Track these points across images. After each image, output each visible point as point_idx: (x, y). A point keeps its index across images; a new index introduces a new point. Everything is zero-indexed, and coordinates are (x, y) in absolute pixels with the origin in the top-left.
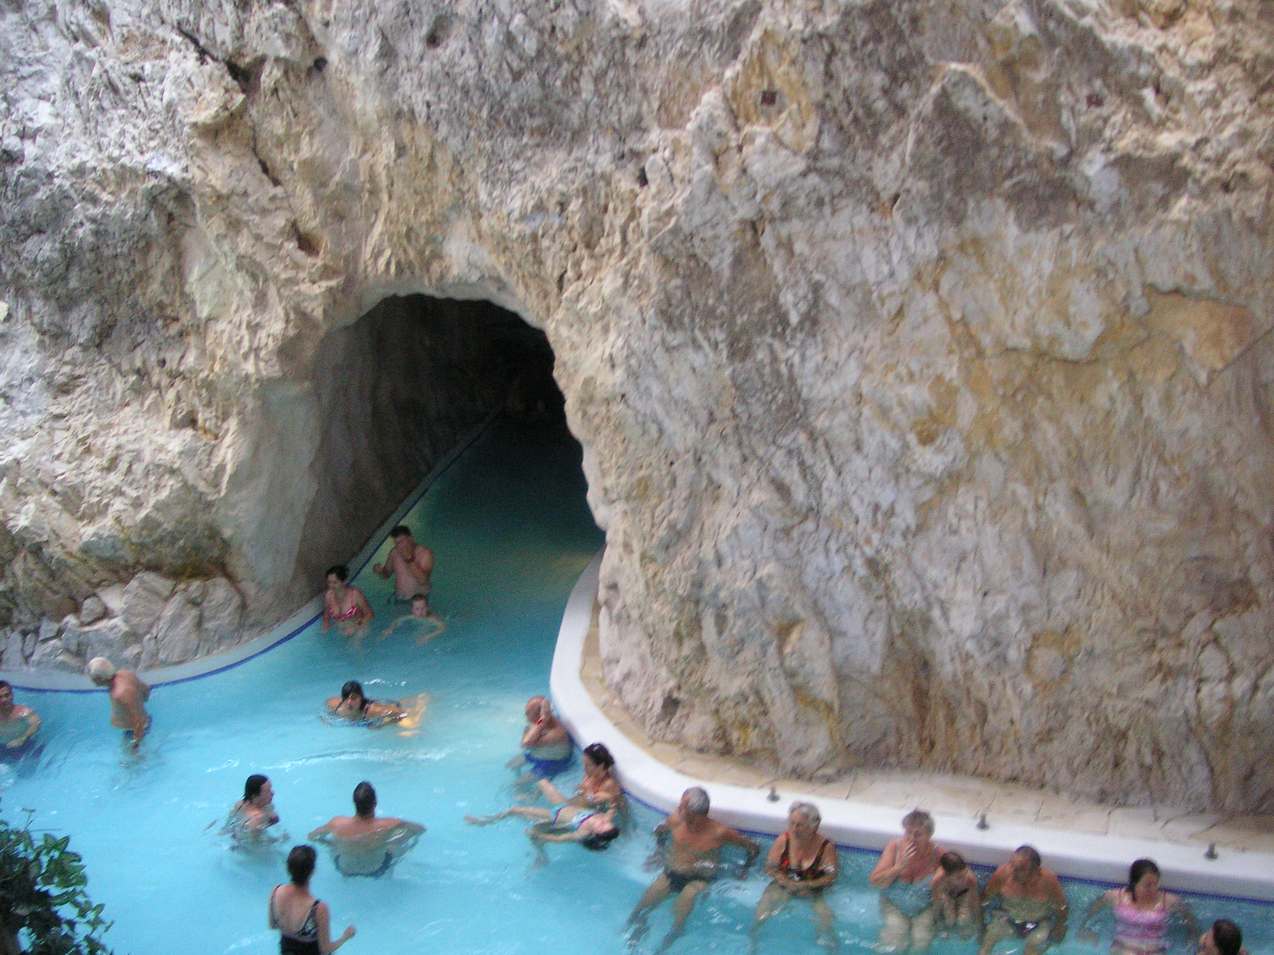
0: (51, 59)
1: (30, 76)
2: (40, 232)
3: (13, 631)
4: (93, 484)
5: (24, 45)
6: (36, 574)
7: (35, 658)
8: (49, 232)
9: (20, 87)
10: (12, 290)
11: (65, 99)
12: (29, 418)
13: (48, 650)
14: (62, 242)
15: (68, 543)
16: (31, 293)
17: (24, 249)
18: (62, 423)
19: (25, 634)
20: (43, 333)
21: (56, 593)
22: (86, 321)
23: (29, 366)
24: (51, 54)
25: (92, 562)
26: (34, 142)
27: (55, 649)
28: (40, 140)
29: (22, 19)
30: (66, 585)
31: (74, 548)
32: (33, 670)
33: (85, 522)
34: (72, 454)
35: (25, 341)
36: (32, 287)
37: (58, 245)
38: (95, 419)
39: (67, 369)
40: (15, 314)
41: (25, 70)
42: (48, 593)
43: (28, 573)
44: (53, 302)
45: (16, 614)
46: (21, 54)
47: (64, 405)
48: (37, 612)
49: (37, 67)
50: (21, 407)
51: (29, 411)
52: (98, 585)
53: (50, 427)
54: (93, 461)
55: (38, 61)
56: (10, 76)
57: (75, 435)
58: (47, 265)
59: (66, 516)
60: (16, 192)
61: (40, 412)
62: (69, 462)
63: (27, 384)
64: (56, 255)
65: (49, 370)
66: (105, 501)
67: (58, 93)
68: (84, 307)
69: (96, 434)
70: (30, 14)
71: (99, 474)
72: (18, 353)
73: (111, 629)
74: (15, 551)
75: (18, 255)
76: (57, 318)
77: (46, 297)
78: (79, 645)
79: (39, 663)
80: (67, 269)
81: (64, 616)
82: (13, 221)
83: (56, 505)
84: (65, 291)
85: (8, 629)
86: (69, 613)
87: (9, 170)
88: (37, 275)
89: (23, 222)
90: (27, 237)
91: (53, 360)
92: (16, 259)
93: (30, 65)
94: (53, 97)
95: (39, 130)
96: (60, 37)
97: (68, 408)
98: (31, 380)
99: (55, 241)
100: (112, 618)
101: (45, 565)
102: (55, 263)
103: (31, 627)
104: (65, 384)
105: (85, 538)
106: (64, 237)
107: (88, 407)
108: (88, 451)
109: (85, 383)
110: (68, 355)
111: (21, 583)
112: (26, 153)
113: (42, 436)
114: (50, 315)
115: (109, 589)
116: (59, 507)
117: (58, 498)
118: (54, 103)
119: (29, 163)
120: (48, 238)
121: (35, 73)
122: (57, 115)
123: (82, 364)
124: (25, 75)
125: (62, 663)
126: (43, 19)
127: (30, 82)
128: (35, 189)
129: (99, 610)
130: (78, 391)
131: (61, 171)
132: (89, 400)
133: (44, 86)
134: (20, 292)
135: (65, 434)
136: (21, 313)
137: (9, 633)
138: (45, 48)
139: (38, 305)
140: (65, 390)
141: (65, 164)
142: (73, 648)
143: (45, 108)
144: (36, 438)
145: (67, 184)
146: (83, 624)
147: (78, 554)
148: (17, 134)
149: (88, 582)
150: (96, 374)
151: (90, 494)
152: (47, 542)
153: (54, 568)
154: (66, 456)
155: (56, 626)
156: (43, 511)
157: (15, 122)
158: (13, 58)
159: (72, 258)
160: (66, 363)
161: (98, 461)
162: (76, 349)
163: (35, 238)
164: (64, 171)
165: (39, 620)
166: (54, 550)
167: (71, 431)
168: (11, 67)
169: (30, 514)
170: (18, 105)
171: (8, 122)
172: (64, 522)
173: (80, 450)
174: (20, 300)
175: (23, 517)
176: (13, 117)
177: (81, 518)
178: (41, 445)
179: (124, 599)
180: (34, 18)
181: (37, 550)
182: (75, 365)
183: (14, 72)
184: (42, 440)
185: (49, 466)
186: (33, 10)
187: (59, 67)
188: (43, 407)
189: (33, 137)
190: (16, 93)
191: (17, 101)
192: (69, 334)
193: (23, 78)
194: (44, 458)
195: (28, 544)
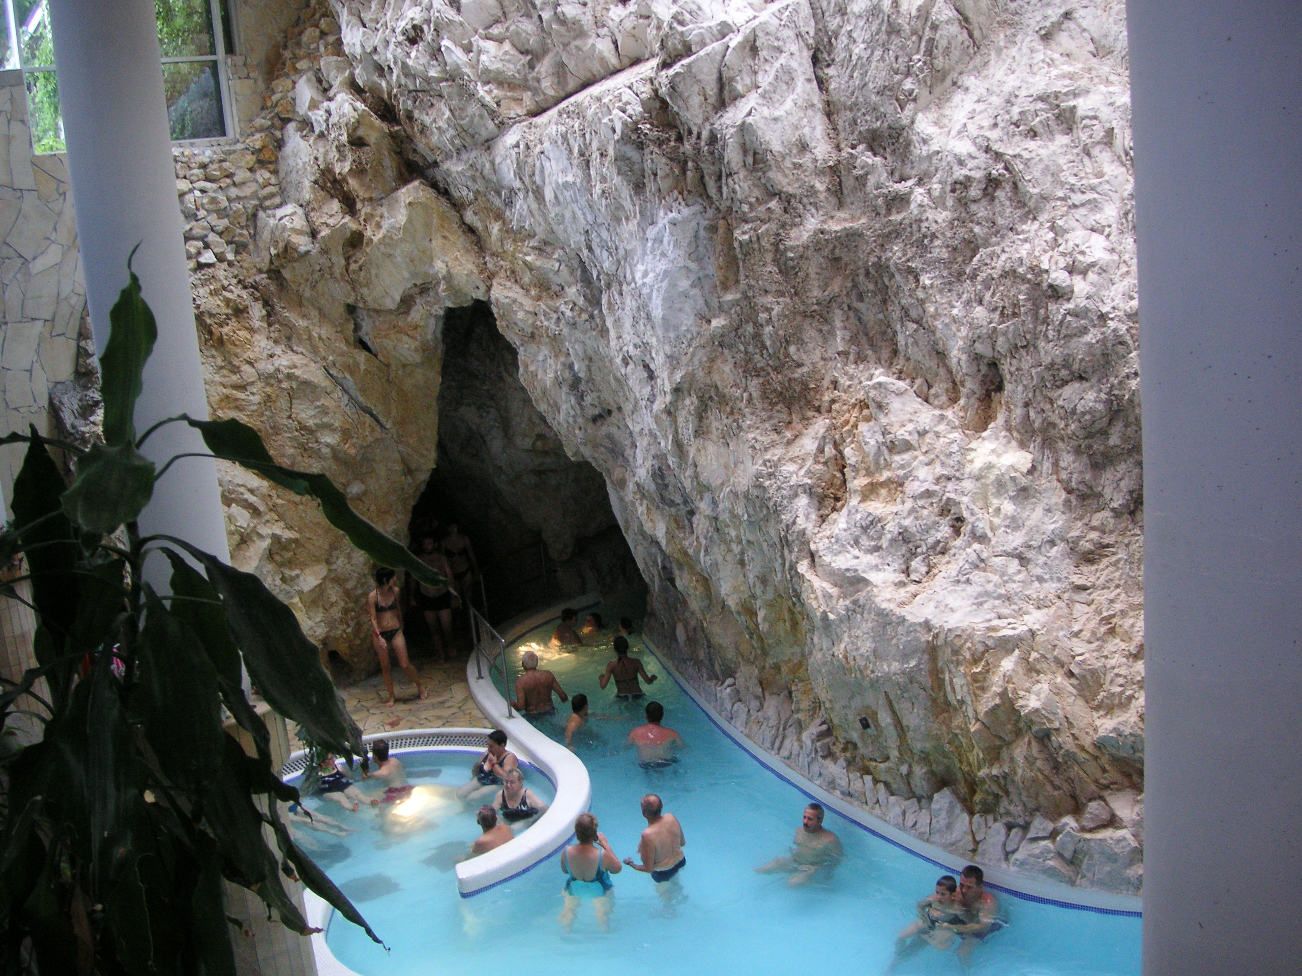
0: (1107, 187)
1: (1083, 205)
2: (1081, 378)
3: (995, 820)
4: (1116, 671)
5: (1075, 170)
6: (1039, 763)
7: (1017, 855)
8: (1094, 380)
9: (1070, 216)
10: (1039, 440)
11: (1122, 233)
12: (1045, 585)
13: (1037, 851)
14: (1109, 393)
15: (1082, 735)
16: (1061, 445)
17: (1060, 395)
18: (1083, 596)
19: (1010, 827)
20: (1069, 491)
21: (1056, 788)
22: (1122, 483)
23: (1053, 527)
24: (1108, 182)
25: (1104, 760)
26: (1084, 279)
27: (1045, 852)
28: (1092, 276)
29: (1072, 141)
30: (1070, 781)
31: (1087, 741)
32: (1013, 869)
33: (1102, 713)
34: (1094, 633)
35: (1049, 498)
36: (1062, 439)
37: (1103, 396)
38: (1123, 595)
39: (1094, 535)
40: (1039, 468)
41: (1077, 198)
42: (1049, 787)
43: (1030, 761)
44: (1085, 458)
45: (1004, 803)
46: (1072, 180)
47: (1086, 575)
48: (1031, 805)
49: (1090, 196)
50: (1038, 571)
51: (1046, 577)
52: (1106, 787)
53: (1070, 599)
54: (1115, 644)
55: (1093, 189)
56: (1059, 203)
57: (1098, 612)
58: (1088, 417)
59: (1080, 702)
60: (1059, 331)
61: (1059, 580)
62: (1090, 642)
63: (1048, 547)
64: (1100, 407)
65: (1074, 533)
66: (1128, 693)
67: (1114, 226)
68: (1122, 467)
69: (1123, 613)
70: (1084, 137)
71: (1124, 660)
72: (1039, 511)
73: (1118, 841)
74: (1018, 733)
75: (1051, 402)
76: (1088, 477)
77: (1078, 451)
78: (1075, 852)
79: (1022, 864)
80: (1110, 423)
81: (1061, 815)
82: (1053, 364)
83: (1071, 689)
84: (1102, 448)
85: (990, 818)
86: (1068, 813)
87: (1052, 307)
88: (1073, 427)
89: (1063, 366)
90: (1065, 383)
91: (1079, 524)
92: (1048, 406)
93: (1083, 193)
94: (1107, 230)
95: (1092, 265)
96: (1117, 164)
97: (1092, 579)
98: (1052, 543)
99: (1101, 390)
100: (1117, 828)
101: (1051, 755)
102: (1098, 415)
103: (1021, 821)
104: (1091, 552)
105: (1102, 733)
106: (1112, 386)
107: (1117, 582)
108: (1112, 632)
109: (1114, 554)
110: (1097, 519)
111: (1020, 772)
112: (1076, 289)
113: (1060, 608)
114: (1081, 472)
115: (1119, 794)
116: (1075, 692)
117: (1074, 681)
118: (1109, 235)
119: (1079, 301)
120: (1092, 387)
121: (1089, 202)
122: (1113, 250)
123: (1111, 532)
124: (1077, 203)
125: (1052, 868)
126: (1098, 143)
127: (1082, 211)
128: (1084, 331)
129: (1105, 816)
130: (1105, 561)
131: (1117, 313)
132: (1117, 574)
133: (1097, 217)
134: (1048, 443)
135: (1086, 609)
136: (1047, 466)
137: (990, 823)
138: (1100, 175)
139: (1067, 459)
140: (1089, 558)
141: (1121, 305)
142: (1068, 854)
143: (1098, 241)
144: (1054, 608)
145: (1123, 328)
146: (1083, 829)
147: (1090, 749)
148: (1065, 268)
149: (1096, 782)
150: (1127, 545)
151: (1112, 682)
152: (1057, 730)
153: (1060, 760)
154: (1086, 634)
155: (1050, 826)
156: (1057, 694)
157: (1064, 254)
158: (1062, 184)
159: (1117, 412)
160: (1093, 529)
161: (1123, 645)
162: (1106, 514)
163: (1076, 385)
164: (1121, 313)
165: (1031, 815)
166: (1064, 740)
167: (1093, 607)
168: (1060, 194)
169: (1043, 696)
170: (1067, 236)
171: (1055, 253)
172: (1078, 709)
173: (1103, 629)
174: (1047, 452)
175: (1033, 697)
176: (1061, 249)
177: (1097, 708)
178: (1060, 617)
179: (1136, 809)
180: (1088, 141)
181: (1044, 737)
182: (1104, 532)
183: (1064, 199)
184: (1060, 612)
185: (1067, 643)
186: (1088, 132)
187: (1115, 196)
188: (1064, 574)
189: (1084, 273)
190: (1066, 222)
191: (1066, 231)
192: (1101, 495)
193: (1075, 206)
194: (1061, 633)
195: (1035, 728)
